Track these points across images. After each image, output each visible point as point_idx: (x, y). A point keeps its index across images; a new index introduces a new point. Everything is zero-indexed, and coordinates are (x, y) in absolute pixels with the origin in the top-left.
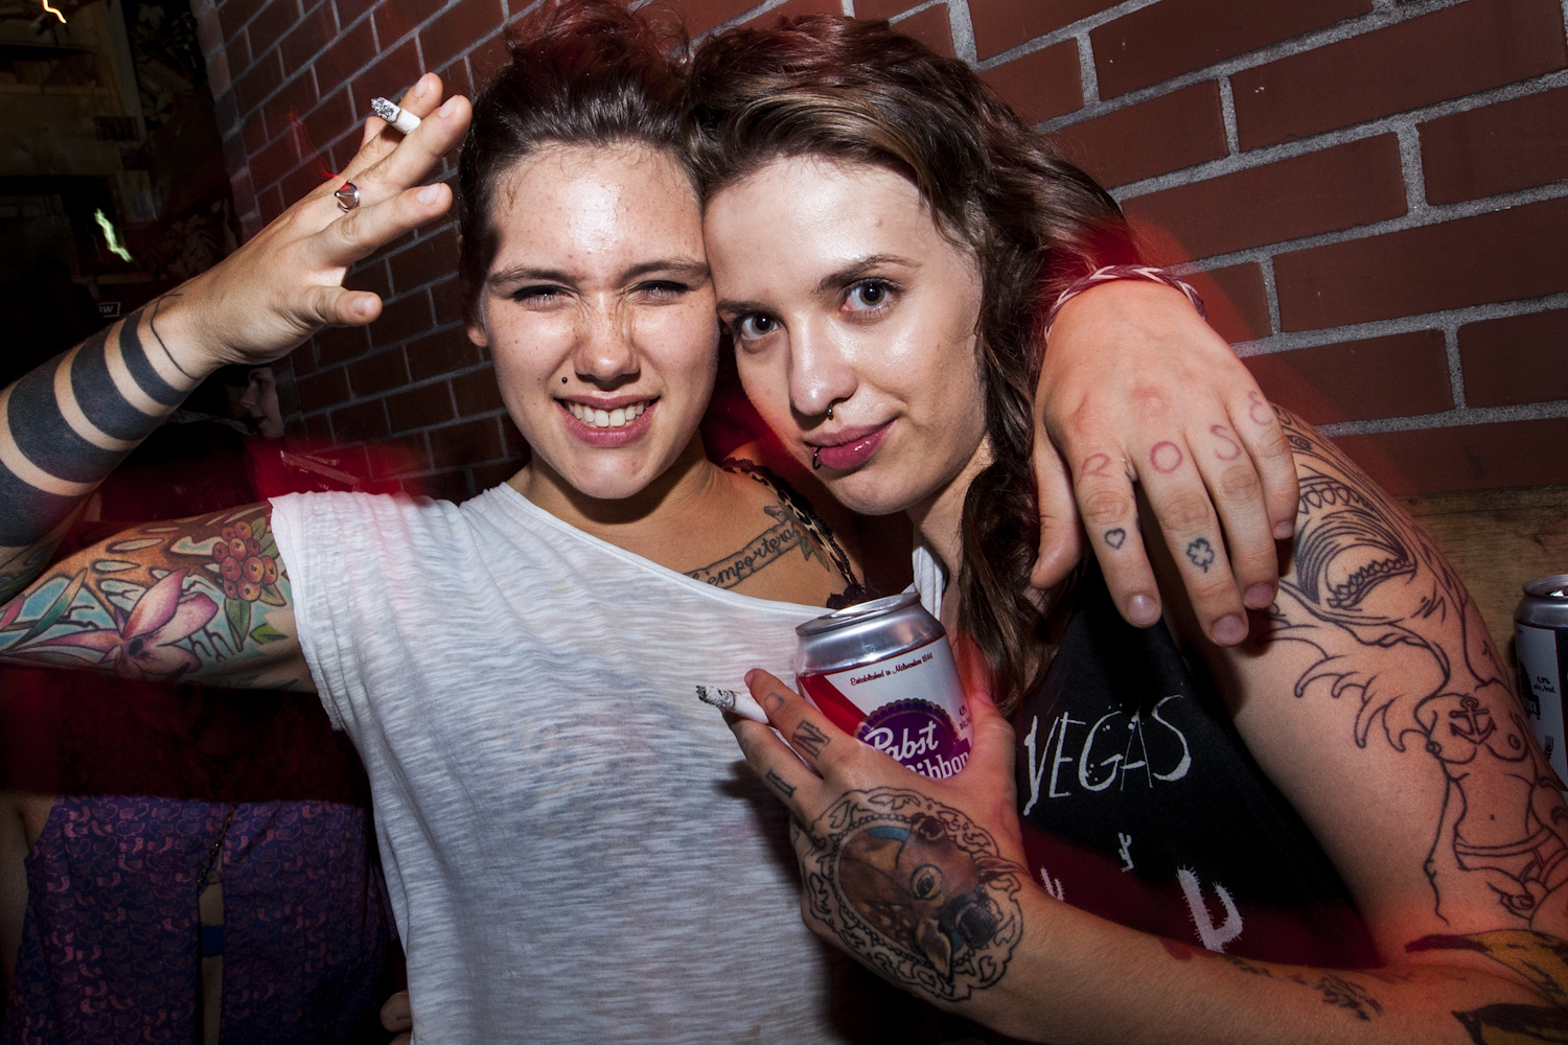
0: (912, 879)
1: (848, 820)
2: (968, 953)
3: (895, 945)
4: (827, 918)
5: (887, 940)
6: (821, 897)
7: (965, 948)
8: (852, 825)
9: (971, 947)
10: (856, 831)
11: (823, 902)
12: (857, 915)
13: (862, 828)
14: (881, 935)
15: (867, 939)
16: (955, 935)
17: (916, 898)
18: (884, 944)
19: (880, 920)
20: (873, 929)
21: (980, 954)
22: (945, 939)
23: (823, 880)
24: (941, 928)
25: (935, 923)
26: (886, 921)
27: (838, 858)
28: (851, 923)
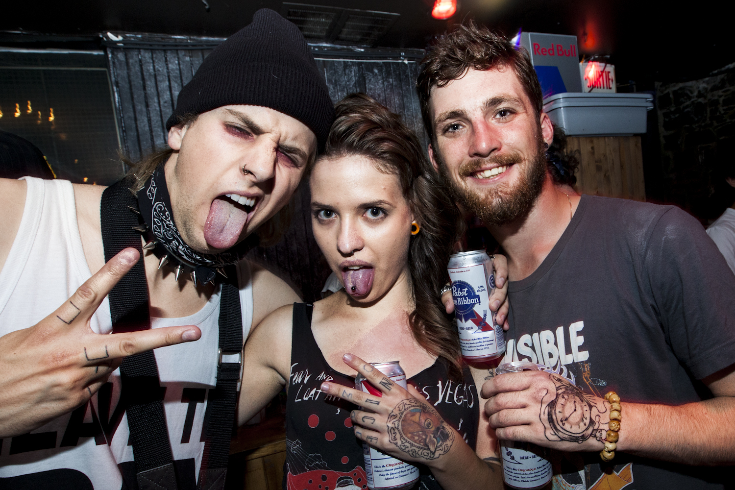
0: (424, 423)
1: (404, 408)
2: (442, 444)
3: (418, 445)
4: (395, 442)
5: (416, 444)
6: (394, 435)
7: (441, 442)
8: (405, 409)
9: (443, 442)
10: (407, 411)
11: (394, 436)
12: (406, 438)
13: (408, 410)
14: (414, 443)
15: (409, 445)
16: (438, 438)
17: (427, 429)
18: (415, 446)
19: (414, 438)
20: (411, 442)
21: (445, 443)
22: (435, 440)
23: (395, 429)
24: (434, 437)
25: (432, 436)
26: (416, 438)
27: (401, 421)
28: (404, 441)
